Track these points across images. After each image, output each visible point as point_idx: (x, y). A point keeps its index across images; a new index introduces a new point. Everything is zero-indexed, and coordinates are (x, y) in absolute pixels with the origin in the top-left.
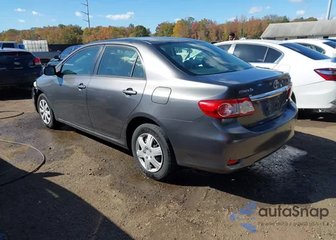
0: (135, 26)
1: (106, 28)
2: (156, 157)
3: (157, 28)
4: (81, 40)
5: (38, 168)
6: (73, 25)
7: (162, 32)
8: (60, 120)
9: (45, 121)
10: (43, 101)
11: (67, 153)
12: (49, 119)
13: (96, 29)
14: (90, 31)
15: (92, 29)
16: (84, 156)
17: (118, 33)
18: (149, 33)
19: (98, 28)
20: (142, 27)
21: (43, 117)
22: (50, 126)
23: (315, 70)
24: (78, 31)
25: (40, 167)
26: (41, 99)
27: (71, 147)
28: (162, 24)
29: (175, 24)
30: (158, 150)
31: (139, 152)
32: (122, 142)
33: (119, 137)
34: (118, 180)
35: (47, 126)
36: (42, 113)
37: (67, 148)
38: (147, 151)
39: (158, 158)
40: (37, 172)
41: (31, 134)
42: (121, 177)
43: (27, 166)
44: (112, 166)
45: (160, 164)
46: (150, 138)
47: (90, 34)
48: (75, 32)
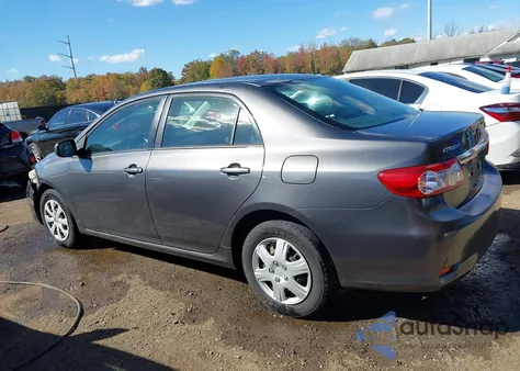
0: (149, 70)
1: (103, 77)
2: (296, 278)
3: (184, 71)
4: (63, 98)
5: (76, 326)
6: (48, 76)
7: (193, 76)
8: (90, 231)
9: (58, 237)
10: (52, 202)
11: (118, 289)
12: (66, 232)
13: (86, 79)
14: (78, 84)
15: (80, 80)
16: (151, 291)
17: (123, 82)
18: (172, 78)
19: (90, 78)
20: (160, 71)
21: (52, 230)
22: (68, 243)
23: (481, 108)
24: (57, 84)
25: (77, 322)
26: (47, 198)
27: (119, 278)
28: (192, 64)
29: (211, 63)
30: (301, 265)
31: (258, 272)
32: (222, 258)
33: (217, 250)
34: (231, 327)
35: (63, 245)
36: (51, 224)
37: (114, 279)
38: (278, 269)
39: (301, 279)
40: (76, 333)
41: (38, 263)
42: (232, 320)
43: (53, 324)
44: (208, 301)
45: (307, 289)
46: (282, 245)
47: (78, 88)
48: (52, 86)
